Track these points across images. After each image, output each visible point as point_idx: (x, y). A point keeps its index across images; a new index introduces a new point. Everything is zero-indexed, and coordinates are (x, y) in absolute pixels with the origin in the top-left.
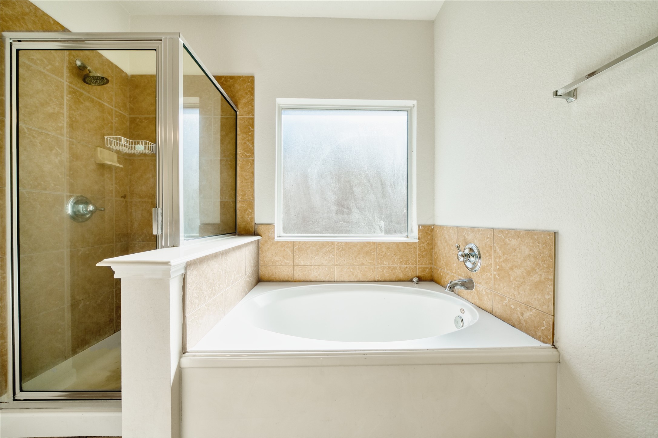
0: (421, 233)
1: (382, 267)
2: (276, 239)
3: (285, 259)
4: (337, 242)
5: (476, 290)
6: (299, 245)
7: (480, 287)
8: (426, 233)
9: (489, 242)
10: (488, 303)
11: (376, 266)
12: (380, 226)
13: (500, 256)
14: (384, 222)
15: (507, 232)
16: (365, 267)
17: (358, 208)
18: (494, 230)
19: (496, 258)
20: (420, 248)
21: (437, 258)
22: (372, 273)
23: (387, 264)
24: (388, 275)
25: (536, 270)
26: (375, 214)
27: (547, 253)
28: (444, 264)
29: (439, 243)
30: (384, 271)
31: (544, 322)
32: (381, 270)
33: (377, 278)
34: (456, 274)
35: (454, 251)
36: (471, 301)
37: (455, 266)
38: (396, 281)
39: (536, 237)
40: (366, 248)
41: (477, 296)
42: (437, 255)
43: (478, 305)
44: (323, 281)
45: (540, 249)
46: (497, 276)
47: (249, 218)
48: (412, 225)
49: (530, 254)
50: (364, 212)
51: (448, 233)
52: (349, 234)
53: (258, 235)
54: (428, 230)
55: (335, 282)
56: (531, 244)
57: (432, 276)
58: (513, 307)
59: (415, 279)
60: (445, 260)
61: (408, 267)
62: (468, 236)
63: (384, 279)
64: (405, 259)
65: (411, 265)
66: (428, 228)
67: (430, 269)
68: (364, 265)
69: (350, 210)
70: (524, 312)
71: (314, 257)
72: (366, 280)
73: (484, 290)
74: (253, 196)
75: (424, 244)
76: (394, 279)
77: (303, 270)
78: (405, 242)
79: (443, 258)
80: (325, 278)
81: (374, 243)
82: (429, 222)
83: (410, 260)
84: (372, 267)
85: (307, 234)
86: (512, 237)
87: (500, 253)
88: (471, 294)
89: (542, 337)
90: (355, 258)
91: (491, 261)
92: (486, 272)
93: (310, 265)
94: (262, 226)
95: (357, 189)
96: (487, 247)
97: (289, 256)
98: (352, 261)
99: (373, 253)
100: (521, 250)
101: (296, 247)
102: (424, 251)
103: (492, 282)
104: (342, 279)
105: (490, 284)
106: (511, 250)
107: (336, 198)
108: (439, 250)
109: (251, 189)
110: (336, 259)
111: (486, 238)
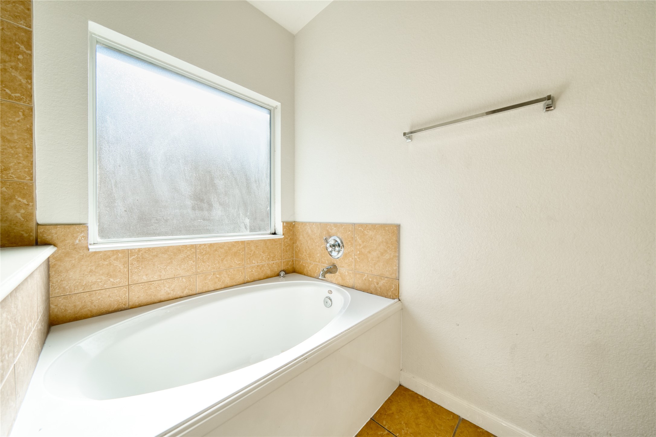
0: (285, 229)
1: (251, 267)
2: (92, 248)
3: (111, 276)
4: (199, 245)
5: (339, 273)
6: (138, 254)
7: (343, 270)
8: (289, 229)
9: (350, 234)
10: (351, 281)
11: (245, 267)
12: (245, 224)
13: (360, 244)
14: (249, 220)
15: (365, 226)
16: (234, 270)
17: (221, 204)
18: (355, 225)
19: (356, 246)
20: (285, 243)
21: (299, 251)
22: (241, 274)
23: (256, 263)
24: (257, 274)
25: (387, 251)
26: (240, 211)
27: (394, 239)
28: (307, 255)
29: (301, 238)
30: (253, 270)
31: (393, 285)
32: (250, 270)
33: (246, 280)
34: (320, 262)
35: (318, 243)
36: (334, 282)
37: (318, 256)
38: (264, 279)
39: (387, 228)
40: (234, 249)
41: (340, 277)
42: (299, 248)
43: (341, 284)
44: (179, 297)
45: (390, 237)
46: (358, 259)
47: (19, 215)
48: (275, 222)
49: (383, 241)
50: (228, 209)
51: (311, 228)
52: (210, 234)
53: (46, 244)
54: (290, 226)
55: (196, 294)
56: (384, 234)
57: (293, 267)
58: (370, 280)
59: (282, 274)
60: (308, 252)
61: (275, 263)
62: (331, 230)
63: (253, 279)
64: (272, 256)
65: (277, 261)
66: (291, 225)
67: (292, 261)
68: (232, 268)
69: (210, 205)
70: (379, 281)
71: (165, 267)
72: (235, 284)
73: (346, 272)
74: (32, 174)
75: (287, 239)
76: (262, 278)
77: (146, 288)
78: (272, 239)
79: (305, 250)
80: (183, 292)
81: (243, 242)
82: (291, 219)
83: (276, 256)
84: (241, 269)
85: (148, 238)
86: (370, 229)
87: (360, 241)
88: (334, 277)
89: (391, 296)
90: (222, 261)
91: (352, 249)
92: (349, 257)
93: (159, 279)
94: (56, 228)
95: (219, 182)
96: (349, 238)
97: (120, 271)
98: (218, 265)
99: (242, 253)
100: (376, 238)
101: (133, 257)
102: (288, 246)
103: (353, 264)
104: (206, 289)
105: (352, 266)
106: (369, 238)
107: (193, 190)
108: (301, 244)
109: (24, 160)
110: (197, 266)
111: (348, 231)
